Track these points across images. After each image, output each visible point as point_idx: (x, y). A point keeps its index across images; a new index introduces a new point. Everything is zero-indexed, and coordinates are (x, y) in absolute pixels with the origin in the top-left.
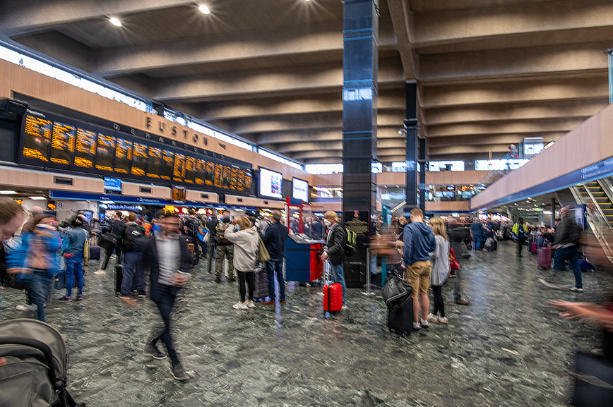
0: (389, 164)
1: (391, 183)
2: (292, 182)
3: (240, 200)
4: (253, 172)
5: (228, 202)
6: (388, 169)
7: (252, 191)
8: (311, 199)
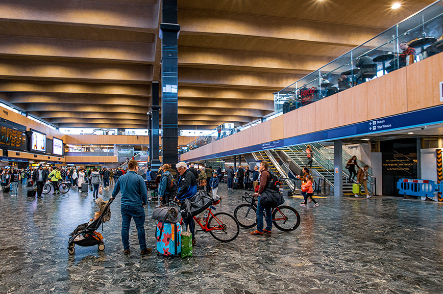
0: (123, 130)
1: (125, 143)
2: (53, 140)
3: (18, 154)
4: (26, 133)
5: (9, 156)
6: (123, 133)
7: (26, 147)
8: (65, 154)
